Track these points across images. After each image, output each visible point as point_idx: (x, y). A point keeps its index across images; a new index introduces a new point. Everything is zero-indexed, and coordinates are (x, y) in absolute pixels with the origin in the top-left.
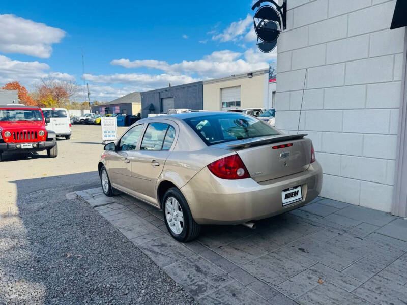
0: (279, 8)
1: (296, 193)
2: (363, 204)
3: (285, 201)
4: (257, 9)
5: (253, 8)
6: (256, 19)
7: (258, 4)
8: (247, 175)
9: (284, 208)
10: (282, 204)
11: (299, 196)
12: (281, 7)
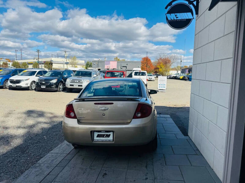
0: (191, 2)
1: (108, 136)
3: (96, 138)
4: (169, 7)
5: (166, 8)
6: (168, 15)
7: (170, 4)
8: (75, 117)
9: (94, 142)
10: (94, 139)
11: (111, 138)
12: (194, 1)
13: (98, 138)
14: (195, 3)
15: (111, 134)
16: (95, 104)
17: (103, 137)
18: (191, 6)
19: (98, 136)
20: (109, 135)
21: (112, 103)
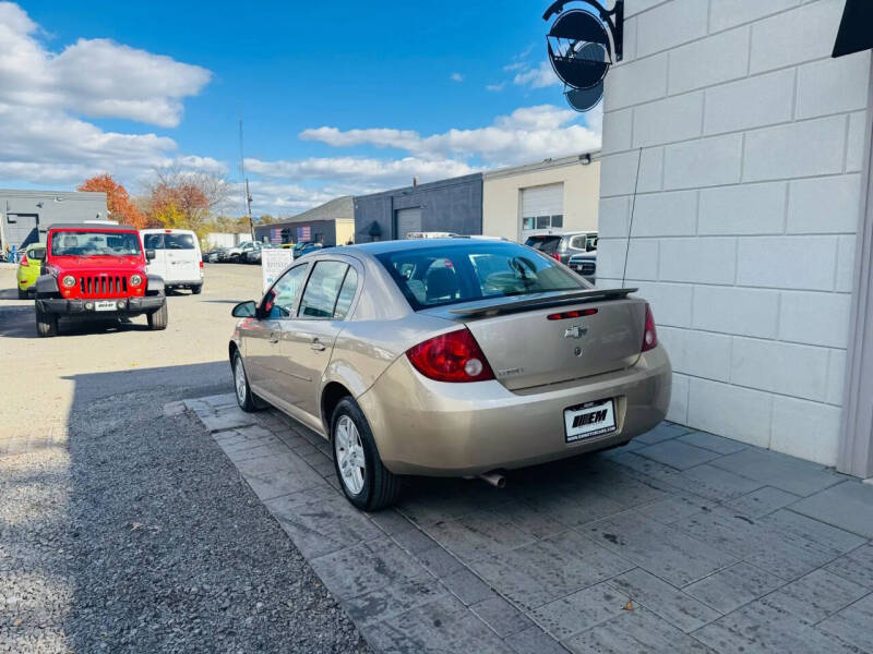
0: (605, 14)
1: (602, 416)
2: (779, 446)
3: (572, 432)
4: (554, 17)
6: (553, 40)
7: (556, 8)
8: (487, 374)
9: (569, 445)
10: (566, 437)
11: (609, 421)
12: (612, 13)
13: (578, 430)
14: (613, 18)
15: (608, 406)
16: (551, 317)
17: (590, 422)
18: (605, 24)
19: (578, 422)
20: (605, 411)
21: (595, 311)
